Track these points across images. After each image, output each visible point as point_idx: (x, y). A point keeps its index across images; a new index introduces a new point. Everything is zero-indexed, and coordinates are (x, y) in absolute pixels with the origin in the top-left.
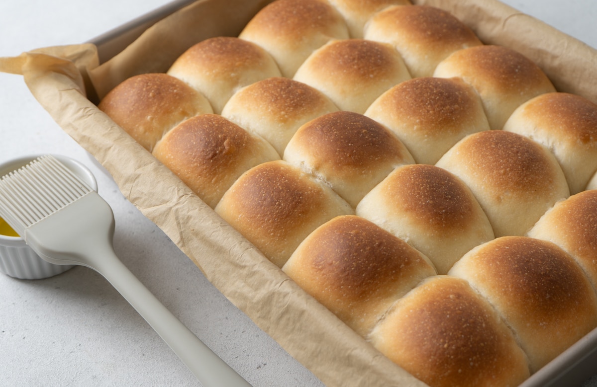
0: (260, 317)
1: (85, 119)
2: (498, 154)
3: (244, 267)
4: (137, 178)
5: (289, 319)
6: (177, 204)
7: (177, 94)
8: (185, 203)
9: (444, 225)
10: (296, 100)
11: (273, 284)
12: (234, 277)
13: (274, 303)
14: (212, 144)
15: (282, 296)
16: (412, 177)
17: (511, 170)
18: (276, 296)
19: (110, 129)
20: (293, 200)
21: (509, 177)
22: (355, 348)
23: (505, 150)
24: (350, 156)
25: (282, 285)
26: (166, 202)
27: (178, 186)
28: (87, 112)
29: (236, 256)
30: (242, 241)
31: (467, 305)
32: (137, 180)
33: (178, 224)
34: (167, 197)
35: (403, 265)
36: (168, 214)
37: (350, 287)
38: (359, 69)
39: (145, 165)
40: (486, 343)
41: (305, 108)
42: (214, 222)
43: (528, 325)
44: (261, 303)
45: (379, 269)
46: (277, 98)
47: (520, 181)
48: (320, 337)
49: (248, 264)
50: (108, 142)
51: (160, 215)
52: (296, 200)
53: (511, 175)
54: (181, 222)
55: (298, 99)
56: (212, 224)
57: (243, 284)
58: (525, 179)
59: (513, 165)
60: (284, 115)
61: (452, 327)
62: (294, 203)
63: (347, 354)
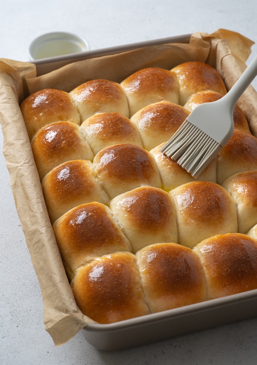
0: (28, 239)
1: (6, 105)
2: (199, 198)
3: (32, 211)
4: (12, 145)
5: (38, 246)
6: (21, 166)
7: (61, 106)
8: (25, 167)
9: (144, 226)
10: (115, 131)
11: (39, 226)
12: (27, 214)
13: (36, 235)
14: (56, 141)
15: (40, 233)
16: (142, 195)
17: (200, 209)
18: (38, 232)
19: (14, 114)
20: (75, 186)
21: (197, 212)
22: (55, 274)
23: (204, 196)
24: (118, 172)
25: (42, 228)
26: (18, 163)
27: (27, 157)
28: (9, 101)
29: (32, 204)
30: (39, 198)
31: (124, 272)
32: (11, 146)
33: (17, 176)
34: (19, 161)
35: (107, 240)
36: (15, 169)
37: (75, 241)
38: (162, 123)
39: (19, 140)
40: (122, 295)
41: (118, 136)
42: (32, 183)
43: (155, 294)
44: (31, 232)
45: (93, 238)
46: (106, 126)
47: (202, 216)
48: (45, 261)
49: (34, 210)
50: (10, 120)
51: (12, 168)
52: (77, 186)
53: (199, 211)
54: (19, 176)
55: (117, 130)
56: (31, 183)
57: (29, 219)
58: (205, 216)
59: (202, 206)
60: (105, 137)
61: (108, 281)
62: (75, 187)
63: (51, 275)
